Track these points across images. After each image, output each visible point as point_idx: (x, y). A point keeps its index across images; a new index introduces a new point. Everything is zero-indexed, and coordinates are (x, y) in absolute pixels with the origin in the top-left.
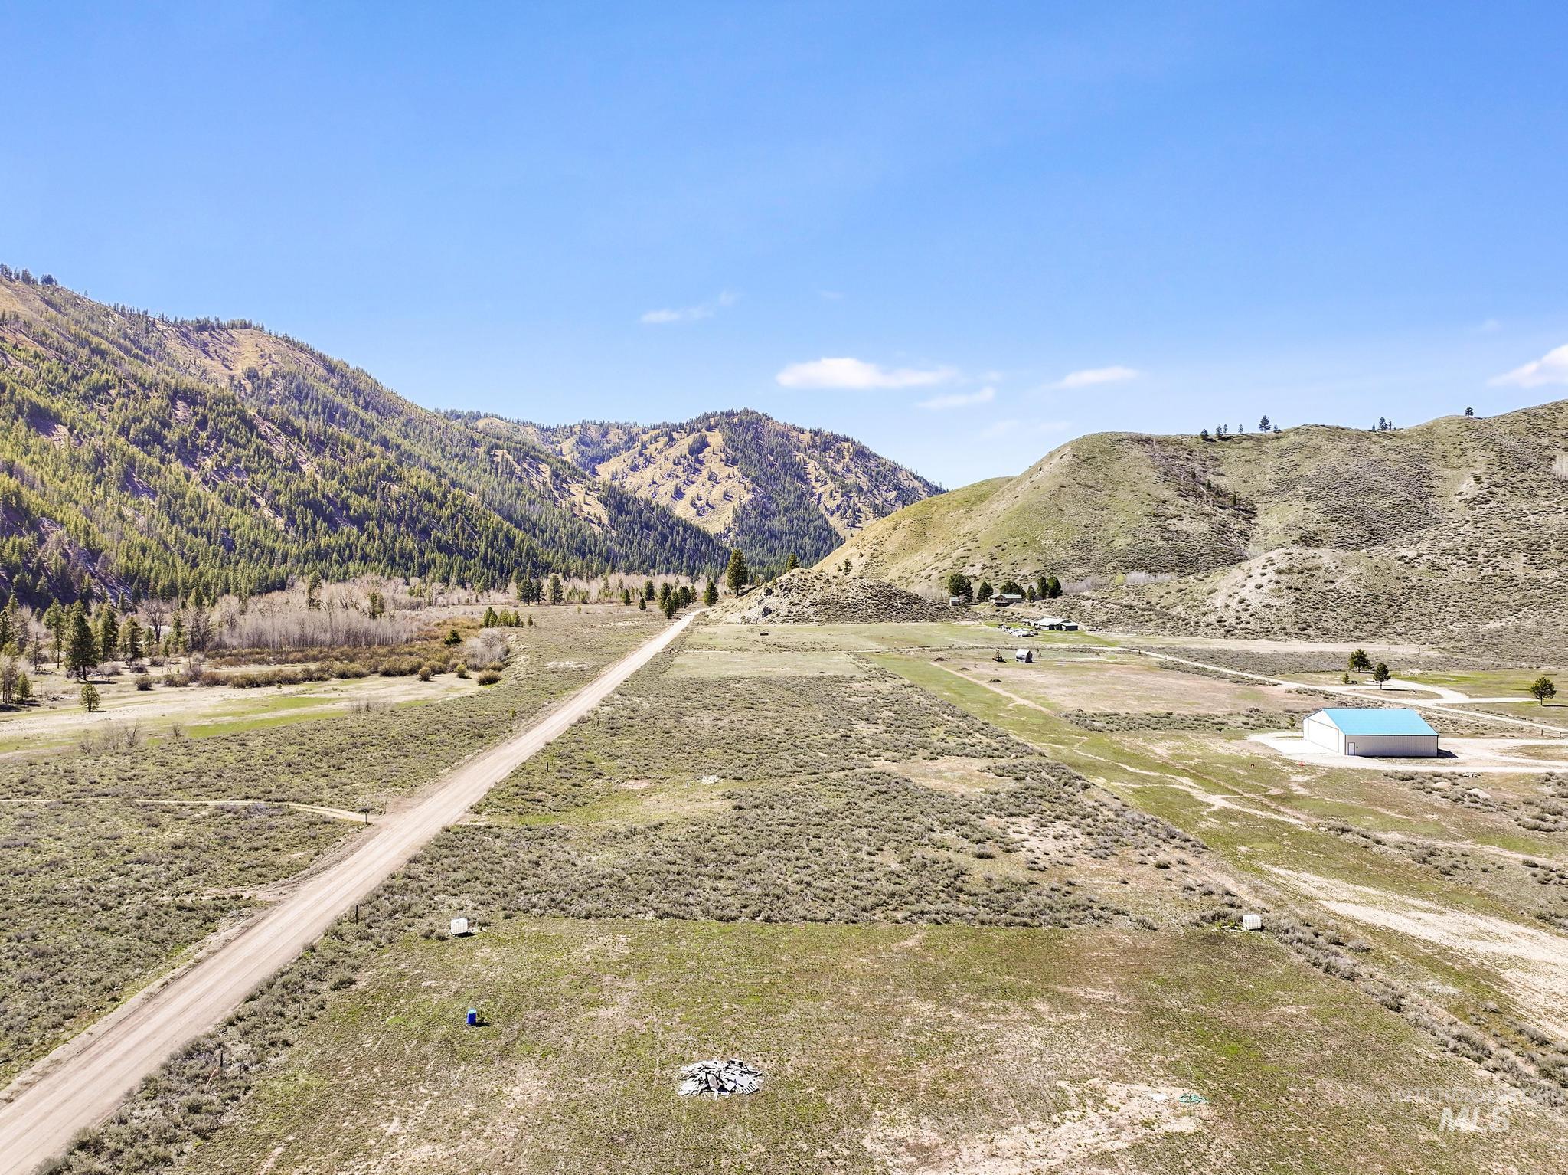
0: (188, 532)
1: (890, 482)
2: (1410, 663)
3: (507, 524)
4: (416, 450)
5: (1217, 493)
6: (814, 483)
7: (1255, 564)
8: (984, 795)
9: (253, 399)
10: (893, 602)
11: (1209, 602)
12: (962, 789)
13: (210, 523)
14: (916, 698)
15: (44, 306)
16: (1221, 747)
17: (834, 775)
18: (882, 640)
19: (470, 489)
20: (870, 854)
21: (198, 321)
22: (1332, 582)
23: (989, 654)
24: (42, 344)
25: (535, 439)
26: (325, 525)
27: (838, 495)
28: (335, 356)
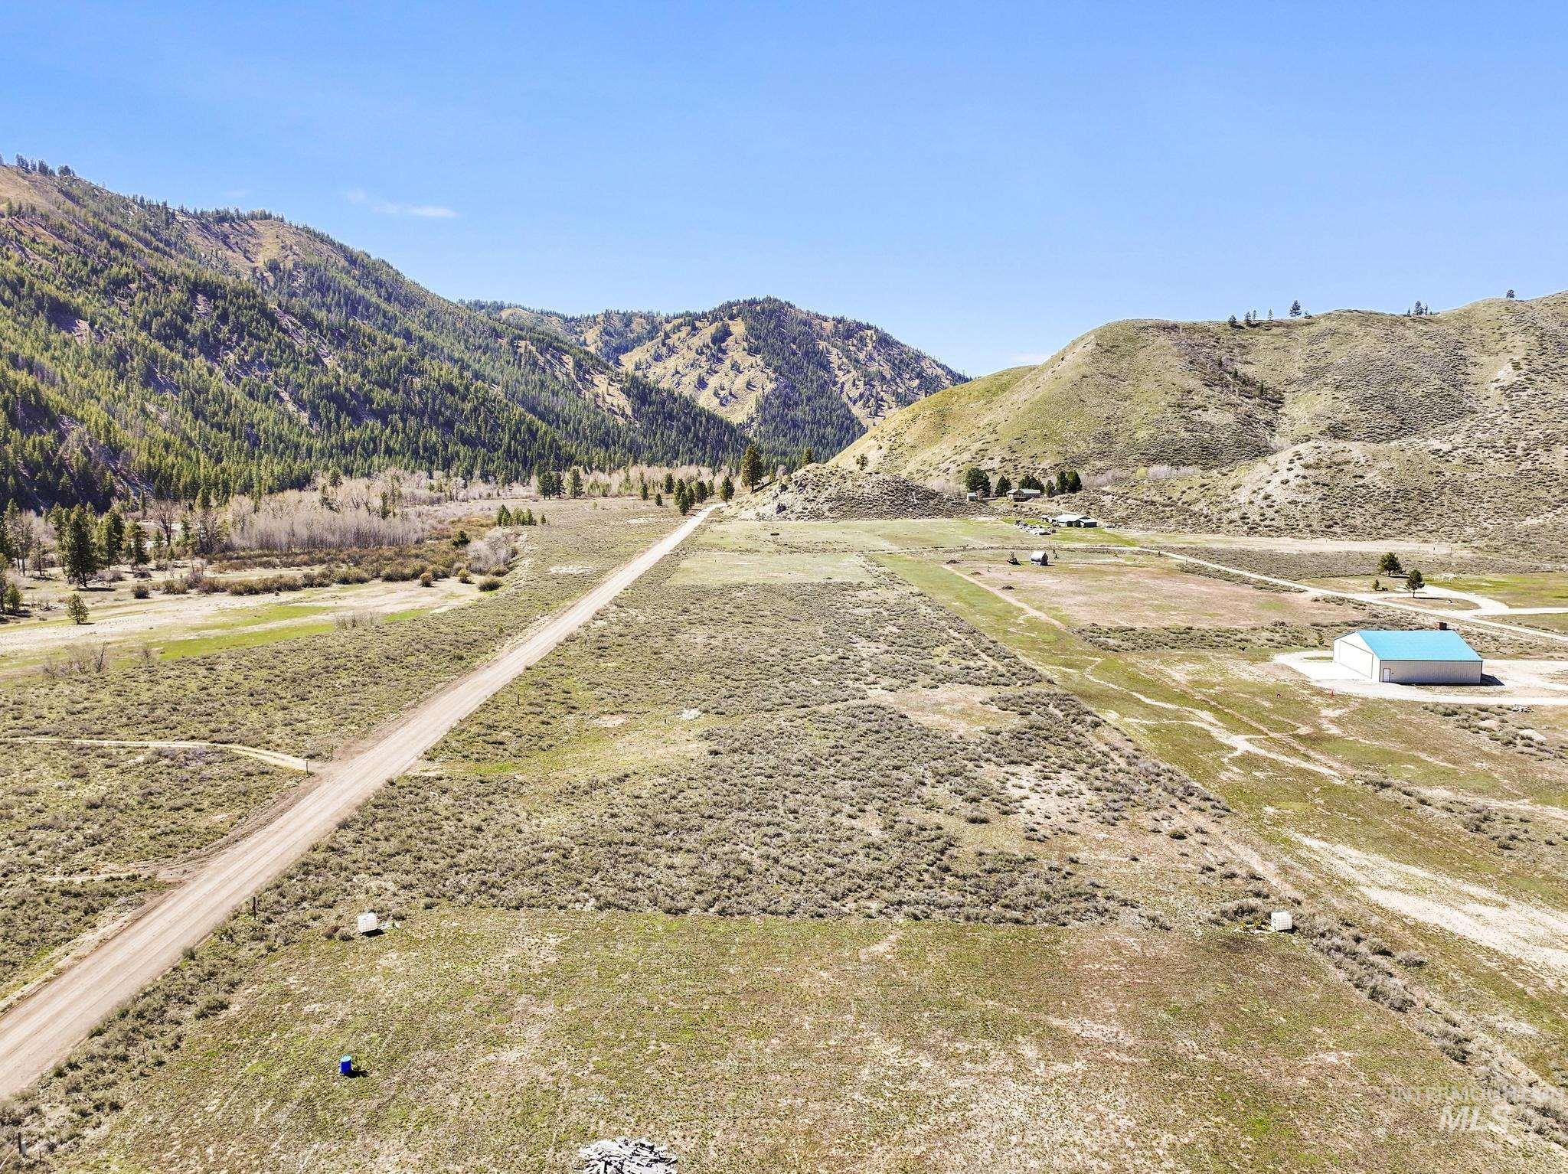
0: (212, 426)
1: (913, 370)
2: (1443, 566)
3: (530, 417)
4: (439, 342)
5: (1244, 382)
6: (837, 372)
7: (1282, 458)
8: (984, 736)
9: (275, 292)
10: (909, 498)
11: (1232, 498)
12: (961, 728)
13: (234, 418)
14: (923, 609)
15: (61, 198)
16: (1245, 672)
17: (825, 709)
18: (895, 538)
19: (493, 381)
20: (850, 816)
21: (218, 212)
22: (1361, 477)
23: (1003, 555)
24: (60, 237)
25: (559, 330)
26: (349, 419)
27: (861, 384)
28: (356, 246)
